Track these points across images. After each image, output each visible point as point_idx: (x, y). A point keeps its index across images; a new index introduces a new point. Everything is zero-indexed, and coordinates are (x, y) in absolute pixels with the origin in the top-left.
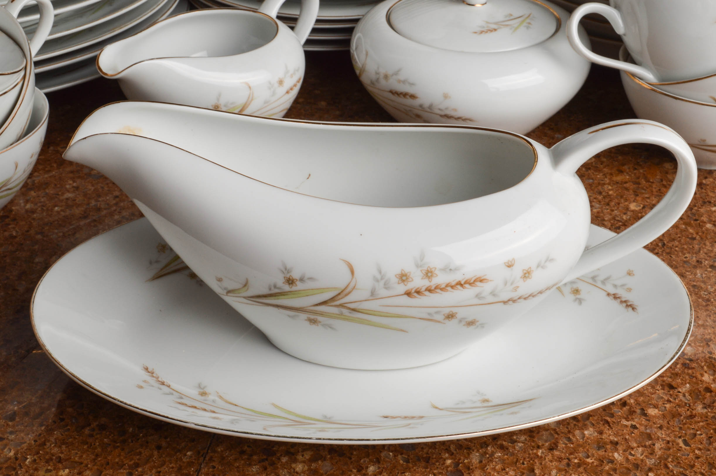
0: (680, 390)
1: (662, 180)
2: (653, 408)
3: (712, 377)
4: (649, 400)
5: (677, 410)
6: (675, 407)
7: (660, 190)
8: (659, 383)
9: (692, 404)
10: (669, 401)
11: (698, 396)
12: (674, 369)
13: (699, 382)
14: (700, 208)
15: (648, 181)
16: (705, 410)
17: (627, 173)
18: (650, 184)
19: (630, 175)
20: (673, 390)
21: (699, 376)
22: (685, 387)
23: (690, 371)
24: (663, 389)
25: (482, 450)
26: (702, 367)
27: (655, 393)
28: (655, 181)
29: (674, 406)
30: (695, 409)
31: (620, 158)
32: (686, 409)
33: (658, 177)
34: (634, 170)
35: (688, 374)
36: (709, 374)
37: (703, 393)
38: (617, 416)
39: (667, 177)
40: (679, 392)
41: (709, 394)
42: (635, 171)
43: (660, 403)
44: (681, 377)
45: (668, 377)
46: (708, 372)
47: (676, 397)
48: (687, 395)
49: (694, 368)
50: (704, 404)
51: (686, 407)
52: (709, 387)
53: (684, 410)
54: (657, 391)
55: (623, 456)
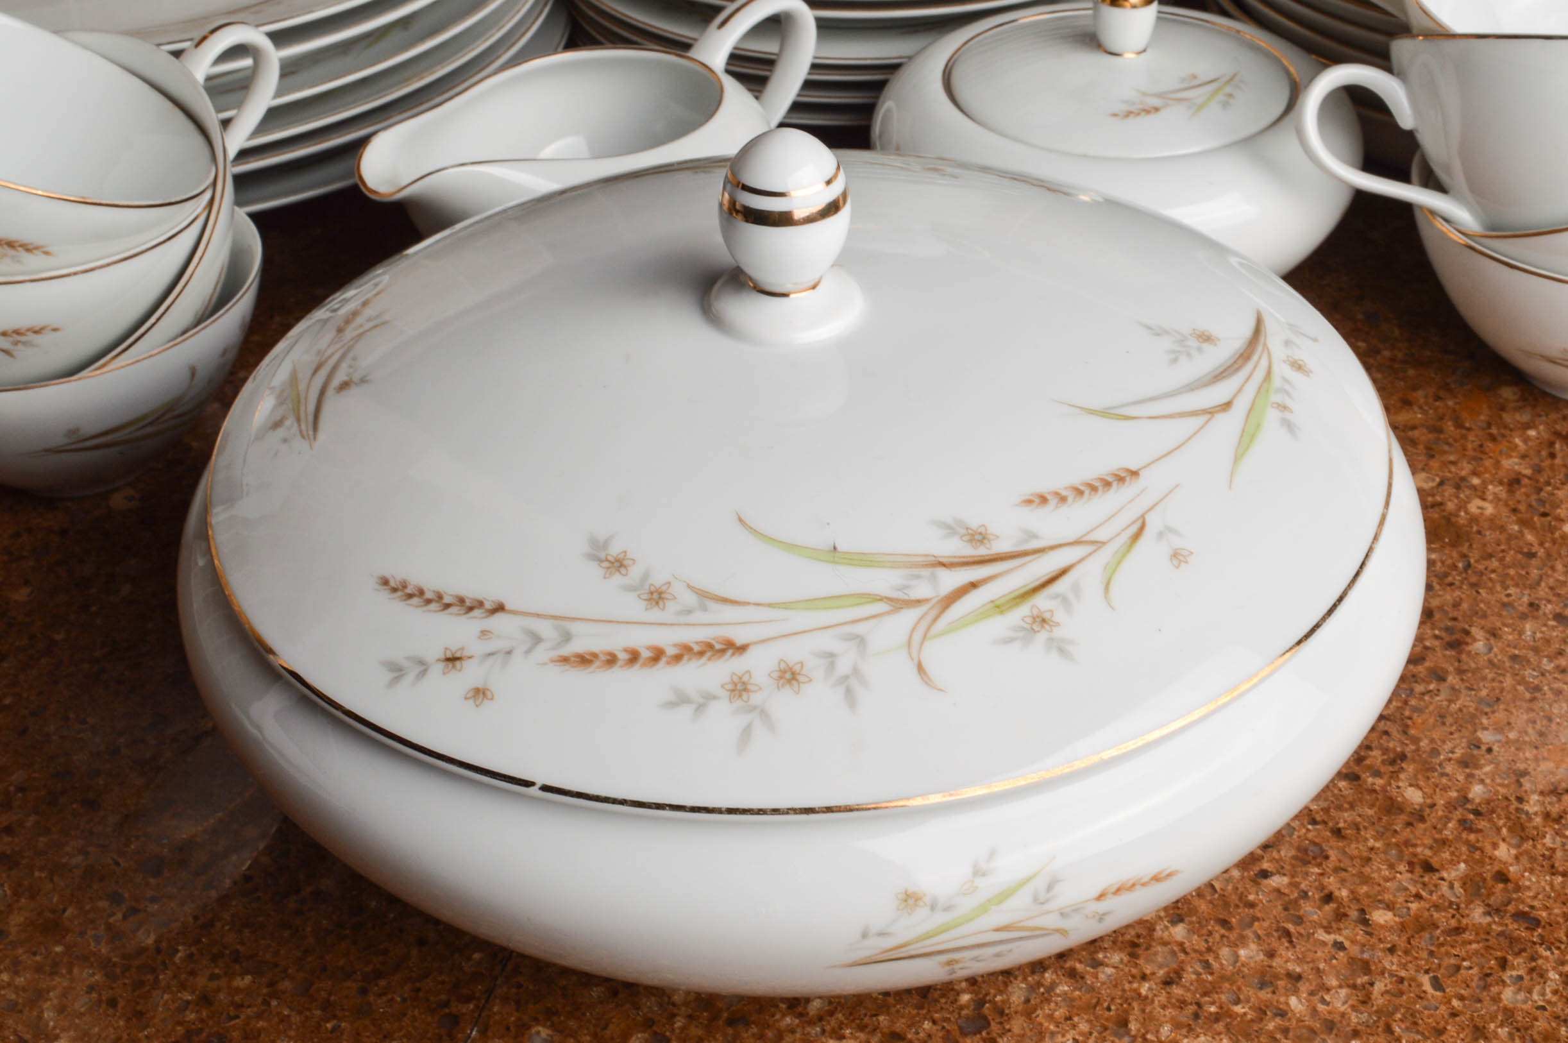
0: (1445, 875)
1: (1489, 425)
2: (1384, 909)
3: (1513, 852)
4: (1379, 893)
5: (1432, 916)
6: (1428, 910)
7: (1481, 446)
8: (1406, 858)
9: (1463, 906)
10: (1418, 897)
11: (1479, 888)
12: (1440, 831)
13: (1487, 860)
14: (1558, 489)
15: (1459, 425)
16: (1488, 919)
17: (1421, 407)
18: (1464, 432)
19: (1425, 412)
20: (1431, 874)
21: (1488, 848)
22: (1457, 870)
23: (1472, 837)
24: (1411, 871)
25: (1033, 979)
26: (1499, 830)
27: (1395, 878)
28: (1474, 427)
29: (1427, 906)
30: (1468, 915)
31: (1411, 372)
32: (1450, 915)
33: (1482, 418)
34: (1436, 400)
35: (1467, 843)
36: (1509, 844)
37: (1490, 882)
38: (1311, 922)
39: (1501, 418)
40: (1443, 879)
41: (1501, 886)
42: (1437, 403)
43: (1401, 900)
44: (1452, 849)
45: (1424, 845)
46: (1508, 840)
47: (1433, 889)
48: (1457, 885)
49: (1480, 831)
50: (1488, 905)
51: (1450, 910)
52: (1505, 871)
53: (1444, 917)
54: (1398, 875)
55: (1307, 1004)
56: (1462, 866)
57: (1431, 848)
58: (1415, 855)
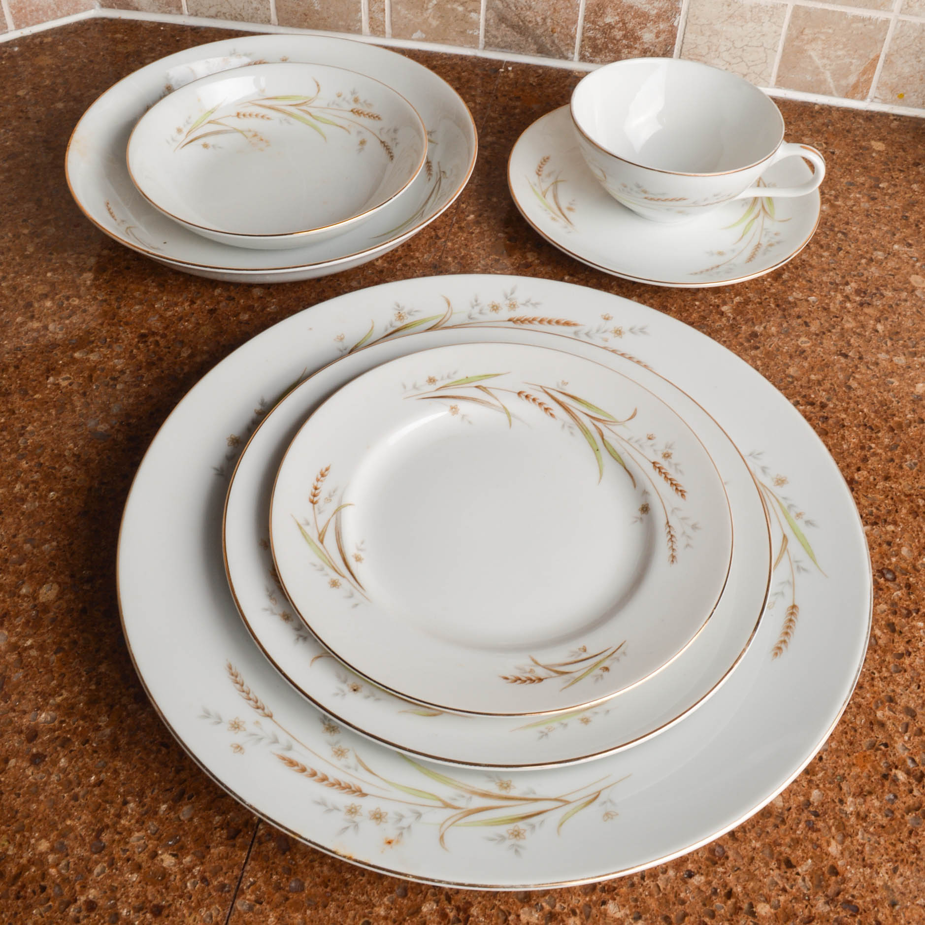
56: (810, 861)
57: (790, 847)
58: (781, 853)
